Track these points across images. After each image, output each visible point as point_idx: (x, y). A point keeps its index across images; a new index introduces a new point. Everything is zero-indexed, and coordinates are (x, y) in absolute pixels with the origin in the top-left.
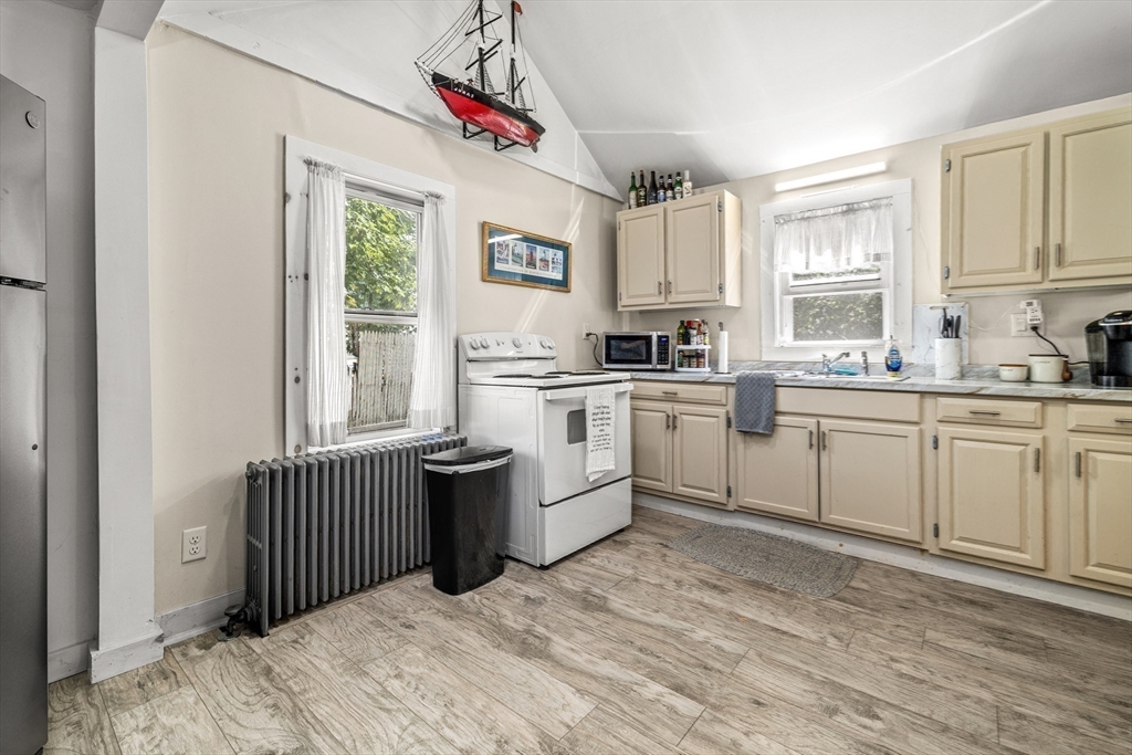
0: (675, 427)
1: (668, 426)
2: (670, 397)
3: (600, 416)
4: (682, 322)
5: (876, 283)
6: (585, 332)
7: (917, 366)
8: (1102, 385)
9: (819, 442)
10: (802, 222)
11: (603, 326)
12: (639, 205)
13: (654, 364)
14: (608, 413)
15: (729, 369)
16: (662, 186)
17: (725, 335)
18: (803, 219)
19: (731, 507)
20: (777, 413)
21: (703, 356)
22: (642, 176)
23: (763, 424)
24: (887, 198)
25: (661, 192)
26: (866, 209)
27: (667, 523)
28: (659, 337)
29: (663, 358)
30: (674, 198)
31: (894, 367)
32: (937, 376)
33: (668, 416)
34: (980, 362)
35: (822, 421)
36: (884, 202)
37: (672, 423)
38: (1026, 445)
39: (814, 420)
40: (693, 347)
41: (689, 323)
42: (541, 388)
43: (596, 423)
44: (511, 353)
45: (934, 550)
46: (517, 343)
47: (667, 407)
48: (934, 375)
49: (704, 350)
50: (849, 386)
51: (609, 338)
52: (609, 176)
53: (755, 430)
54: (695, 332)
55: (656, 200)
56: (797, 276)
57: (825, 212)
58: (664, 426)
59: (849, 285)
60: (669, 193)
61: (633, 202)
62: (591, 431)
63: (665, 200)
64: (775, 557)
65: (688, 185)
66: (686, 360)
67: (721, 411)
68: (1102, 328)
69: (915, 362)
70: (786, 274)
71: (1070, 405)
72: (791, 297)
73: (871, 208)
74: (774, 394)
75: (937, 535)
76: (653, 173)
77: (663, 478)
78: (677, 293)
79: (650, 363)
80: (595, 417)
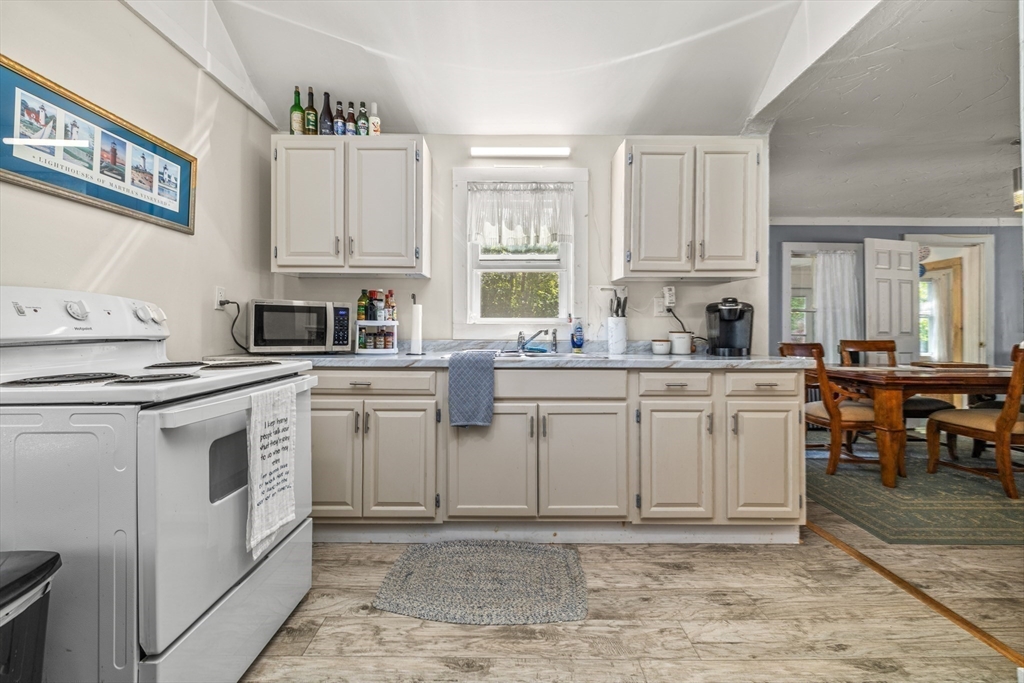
0: (366, 429)
1: (357, 429)
2: (361, 390)
3: (273, 438)
4: (364, 292)
5: (555, 263)
6: (217, 299)
7: (593, 342)
8: (719, 355)
9: (539, 428)
10: (495, 193)
11: (246, 292)
12: (305, 131)
13: (329, 346)
14: (285, 429)
15: (423, 349)
16: (340, 114)
17: (419, 308)
18: (495, 190)
19: (439, 520)
20: (497, 399)
21: (390, 334)
22: (311, 95)
23: (482, 415)
24: (569, 183)
25: (340, 122)
26: (552, 190)
27: (359, 563)
28: (336, 310)
29: (341, 338)
30: (357, 132)
31: (577, 344)
32: (611, 351)
33: (358, 415)
34: (635, 339)
35: (542, 404)
36: (566, 186)
37: (362, 424)
38: (701, 411)
39: (533, 405)
40: (380, 322)
41: (373, 293)
42: (146, 406)
43: (266, 452)
44: (62, 330)
45: (636, 521)
46: (75, 309)
47: (356, 402)
48: (607, 350)
49: (393, 326)
50: (569, 365)
51: (260, 309)
52: (258, 84)
53: (473, 423)
54: (382, 304)
55: (332, 131)
56: (487, 251)
57: (516, 186)
58: (351, 427)
59: (532, 263)
60: (350, 126)
61: (297, 126)
62: (257, 467)
63: (344, 133)
64: (506, 576)
65: (375, 120)
66: (371, 340)
67: (430, 402)
68: (720, 310)
69: (591, 339)
70: (477, 246)
71: (728, 374)
72: (480, 272)
73: (556, 190)
74: (492, 378)
75: (639, 505)
76: (327, 95)
77: (349, 502)
78: (362, 254)
79: (324, 344)
80: (265, 442)
